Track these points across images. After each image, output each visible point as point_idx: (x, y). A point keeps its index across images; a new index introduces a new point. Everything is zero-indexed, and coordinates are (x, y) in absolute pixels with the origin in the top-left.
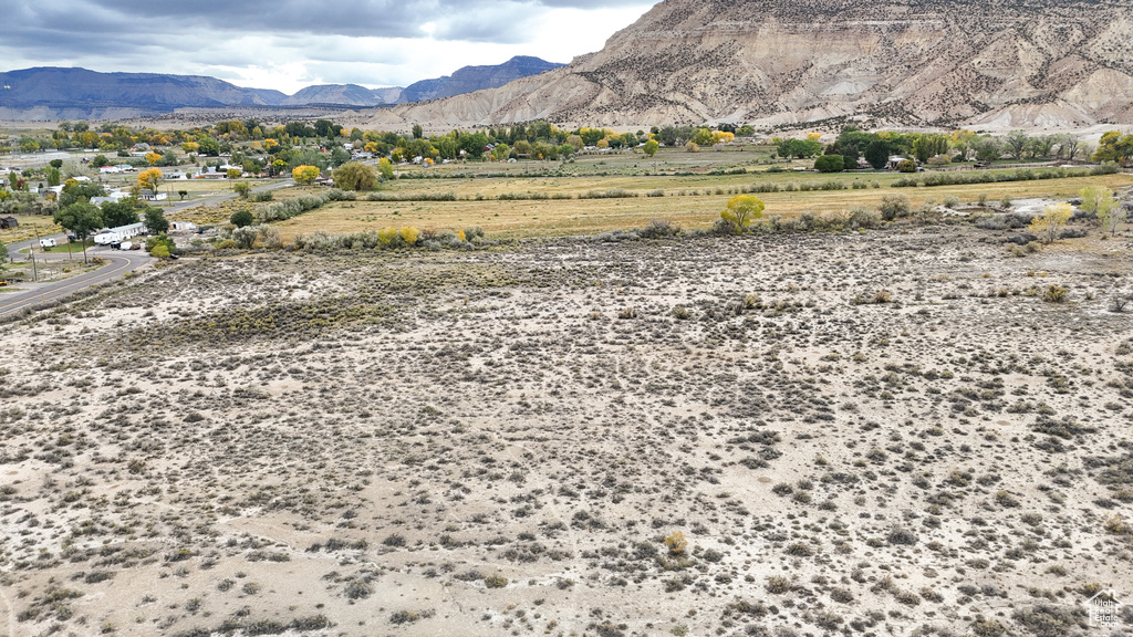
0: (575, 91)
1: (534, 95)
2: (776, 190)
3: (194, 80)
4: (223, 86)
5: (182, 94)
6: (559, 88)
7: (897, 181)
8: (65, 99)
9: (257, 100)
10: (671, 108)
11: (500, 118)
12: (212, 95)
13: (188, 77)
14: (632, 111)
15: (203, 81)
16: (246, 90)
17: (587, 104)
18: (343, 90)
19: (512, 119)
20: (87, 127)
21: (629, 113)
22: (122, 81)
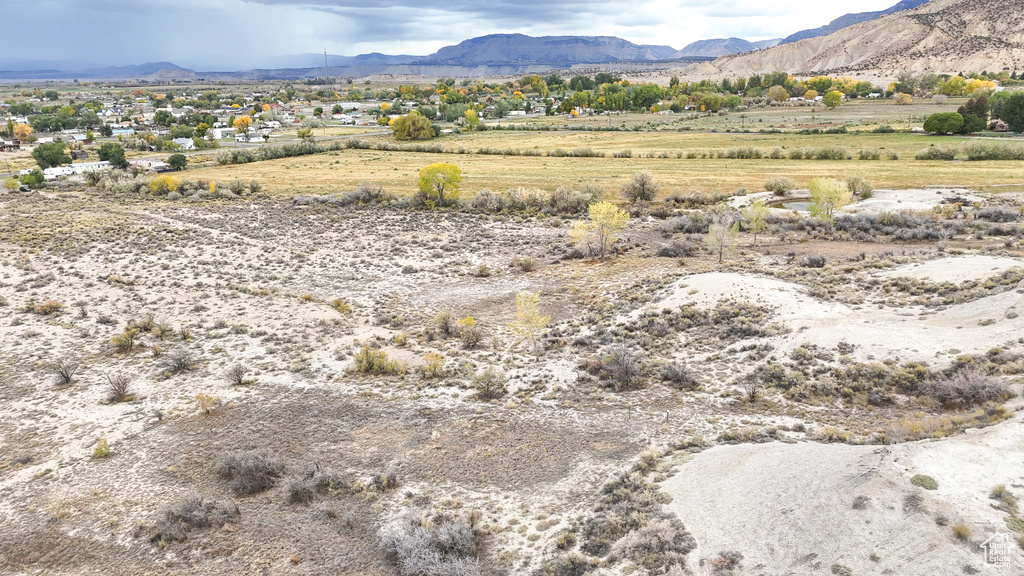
0: (900, 35)
1: (855, 42)
3: (601, 40)
4: (623, 44)
6: (884, 33)
8: (505, 59)
9: (650, 56)
11: (811, 67)
12: (612, 52)
13: (596, 38)
14: (953, 56)
15: (607, 41)
16: (641, 47)
17: (907, 49)
18: (725, 44)
19: (824, 66)
21: (949, 58)
22: (547, 43)
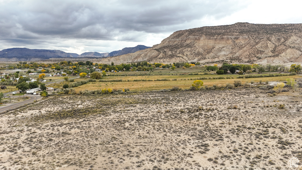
0: (153, 54)
1: (143, 55)
2: (206, 79)
3: (55, 51)
4: (62, 52)
5: (52, 55)
6: (149, 53)
7: (238, 77)
8: (21, 56)
9: (71, 56)
10: (178, 58)
11: (134, 61)
12: (59, 55)
13: (53, 50)
15: (57, 51)
16: (68, 54)
17: (157, 57)
18: (93, 53)
19: (137, 60)
20: (26, 63)
21: (168, 59)
